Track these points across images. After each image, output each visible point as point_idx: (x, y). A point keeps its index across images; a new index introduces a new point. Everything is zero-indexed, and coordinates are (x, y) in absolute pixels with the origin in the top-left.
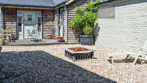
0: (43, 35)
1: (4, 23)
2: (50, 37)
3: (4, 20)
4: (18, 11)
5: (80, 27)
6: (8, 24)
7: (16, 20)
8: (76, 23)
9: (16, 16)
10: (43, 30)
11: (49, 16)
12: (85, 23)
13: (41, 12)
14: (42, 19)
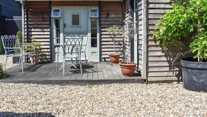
0: (101, 55)
1: (28, 32)
2: (114, 59)
3: (27, 24)
4: (54, 8)
5: (183, 39)
6: (35, 33)
7: (50, 24)
8: (169, 29)
9: (50, 18)
10: (101, 45)
11: (113, 16)
12: (196, 29)
13: (97, 8)
14: (100, 22)
